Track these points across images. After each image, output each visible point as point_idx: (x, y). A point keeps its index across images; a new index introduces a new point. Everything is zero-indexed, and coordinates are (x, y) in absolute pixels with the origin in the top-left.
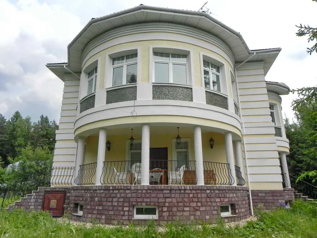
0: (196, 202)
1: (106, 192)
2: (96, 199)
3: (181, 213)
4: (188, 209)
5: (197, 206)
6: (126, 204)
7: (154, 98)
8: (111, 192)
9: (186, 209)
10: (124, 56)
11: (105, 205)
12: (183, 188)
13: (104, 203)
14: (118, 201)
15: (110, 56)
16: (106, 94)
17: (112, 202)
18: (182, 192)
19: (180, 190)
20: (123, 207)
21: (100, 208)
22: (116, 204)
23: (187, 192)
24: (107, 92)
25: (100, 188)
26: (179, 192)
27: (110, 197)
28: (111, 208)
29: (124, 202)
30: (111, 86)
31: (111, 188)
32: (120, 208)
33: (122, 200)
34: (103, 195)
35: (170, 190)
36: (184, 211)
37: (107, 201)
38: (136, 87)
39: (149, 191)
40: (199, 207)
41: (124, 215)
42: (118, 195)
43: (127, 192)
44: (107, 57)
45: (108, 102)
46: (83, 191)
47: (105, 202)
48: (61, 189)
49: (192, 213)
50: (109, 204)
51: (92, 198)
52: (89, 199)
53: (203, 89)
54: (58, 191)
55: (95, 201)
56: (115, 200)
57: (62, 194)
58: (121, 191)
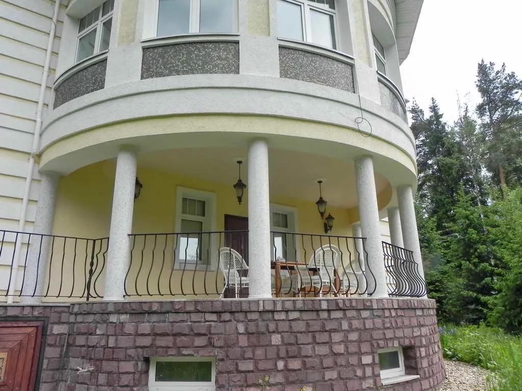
1: (306, 316)
2: (276, 339)
6: (365, 347)
8: (324, 315)
11: (310, 353)
13: (307, 350)
14: (345, 341)
17: (329, 343)
20: (360, 354)
21: (295, 364)
22: (340, 349)
27: (323, 330)
28: (328, 362)
29: (360, 341)
31: (324, 306)
32: (353, 360)
33: (354, 336)
34: (300, 326)
37: (315, 342)
41: (364, 378)
42: (345, 326)
43: (365, 314)
46: (214, 317)
47: (310, 347)
48: (27, 312)
50: (323, 350)
51: (256, 337)
52: (243, 341)
54: (15, 318)
55: (270, 345)
56: (337, 337)
57: (30, 330)
58: (350, 314)
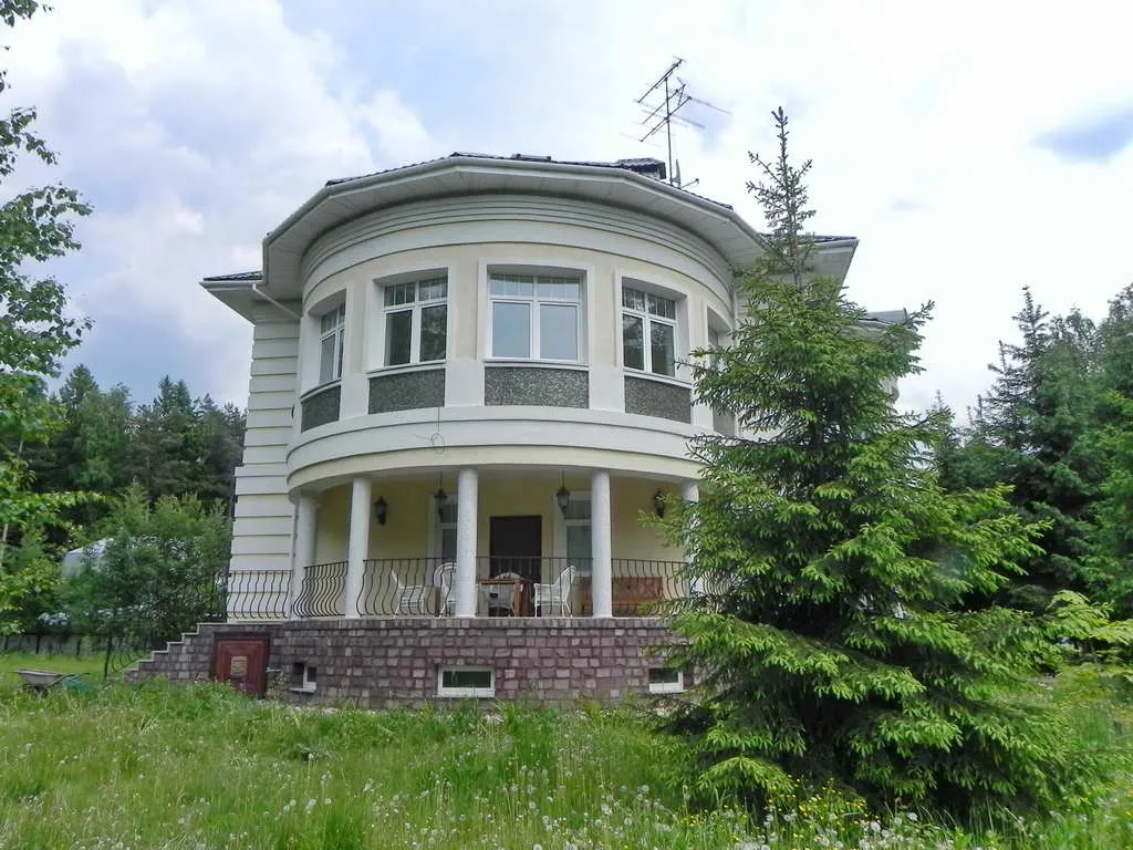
0: (588, 657)
1: (370, 634)
2: (348, 652)
3: (549, 684)
4: (566, 673)
5: (590, 667)
6: (419, 663)
7: (488, 400)
8: (384, 633)
9: (561, 673)
10: (414, 283)
11: (369, 664)
12: (555, 625)
13: (368, 661)
14: (399, 657)
15: (377, 282)
16: (366, 386)
17: (386, 657)
18: (554, 633)
19: (549, 629)
20: (412, 668)
21: (358, 672)
22: (393, 662)
23: (564, 633)
24: (371, 380)
25: (356, 626)
26: (545, 633)
27: (380, 646)
28: (383, 672)
29: (413, 657)
30: (382, 367)
31: (383, 625)
32: (405, 673)
33: (407, 653)
34: (365, 642)
35: (524, 630)
36: (555, 678)
37: (374, 656)
38: (444, 370)
39: (472, 632)
40: (595, 668)
41: (413, 688)
42: (400, 642)
43: (421, 633)
44: (371, 287)
45: (375, 408)
46: (316, 633)
47: (369, 660)
48: (256, 629)
49: (574, 683)
50: (378, 662)
51: (338, 648)
52: (330, 652)
53: (621, 370)
54: (250, 633)
55: (344, 656)
56: (392, 653)
57: (260, 642)
58: (405, 633)
